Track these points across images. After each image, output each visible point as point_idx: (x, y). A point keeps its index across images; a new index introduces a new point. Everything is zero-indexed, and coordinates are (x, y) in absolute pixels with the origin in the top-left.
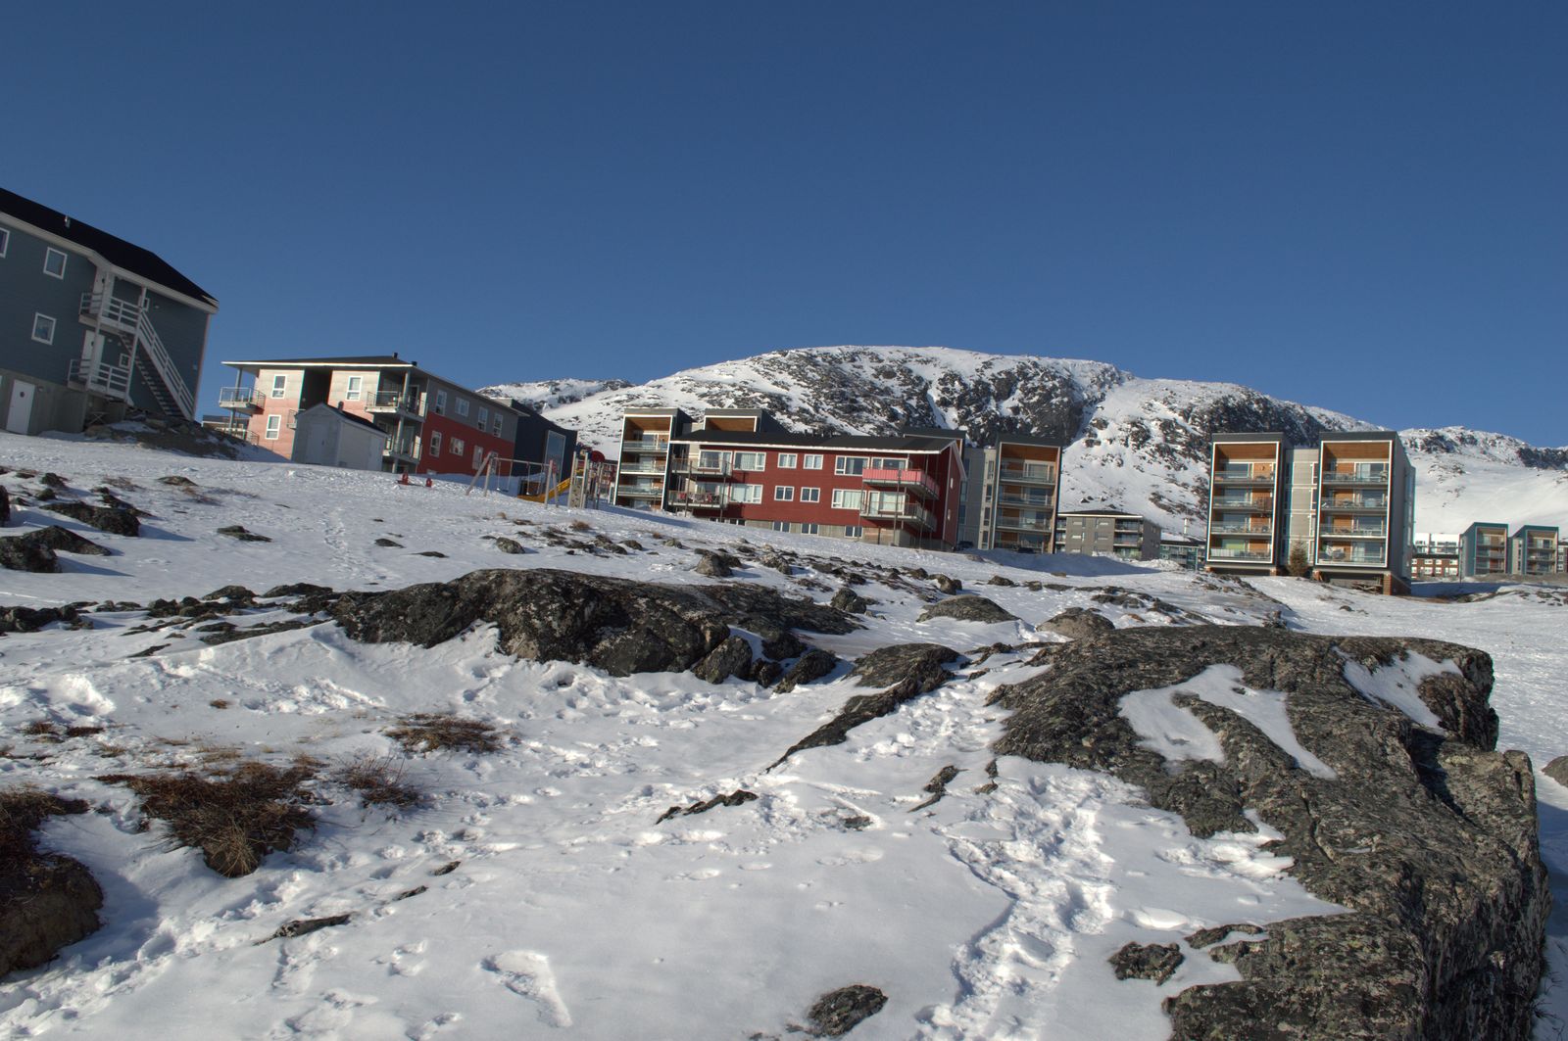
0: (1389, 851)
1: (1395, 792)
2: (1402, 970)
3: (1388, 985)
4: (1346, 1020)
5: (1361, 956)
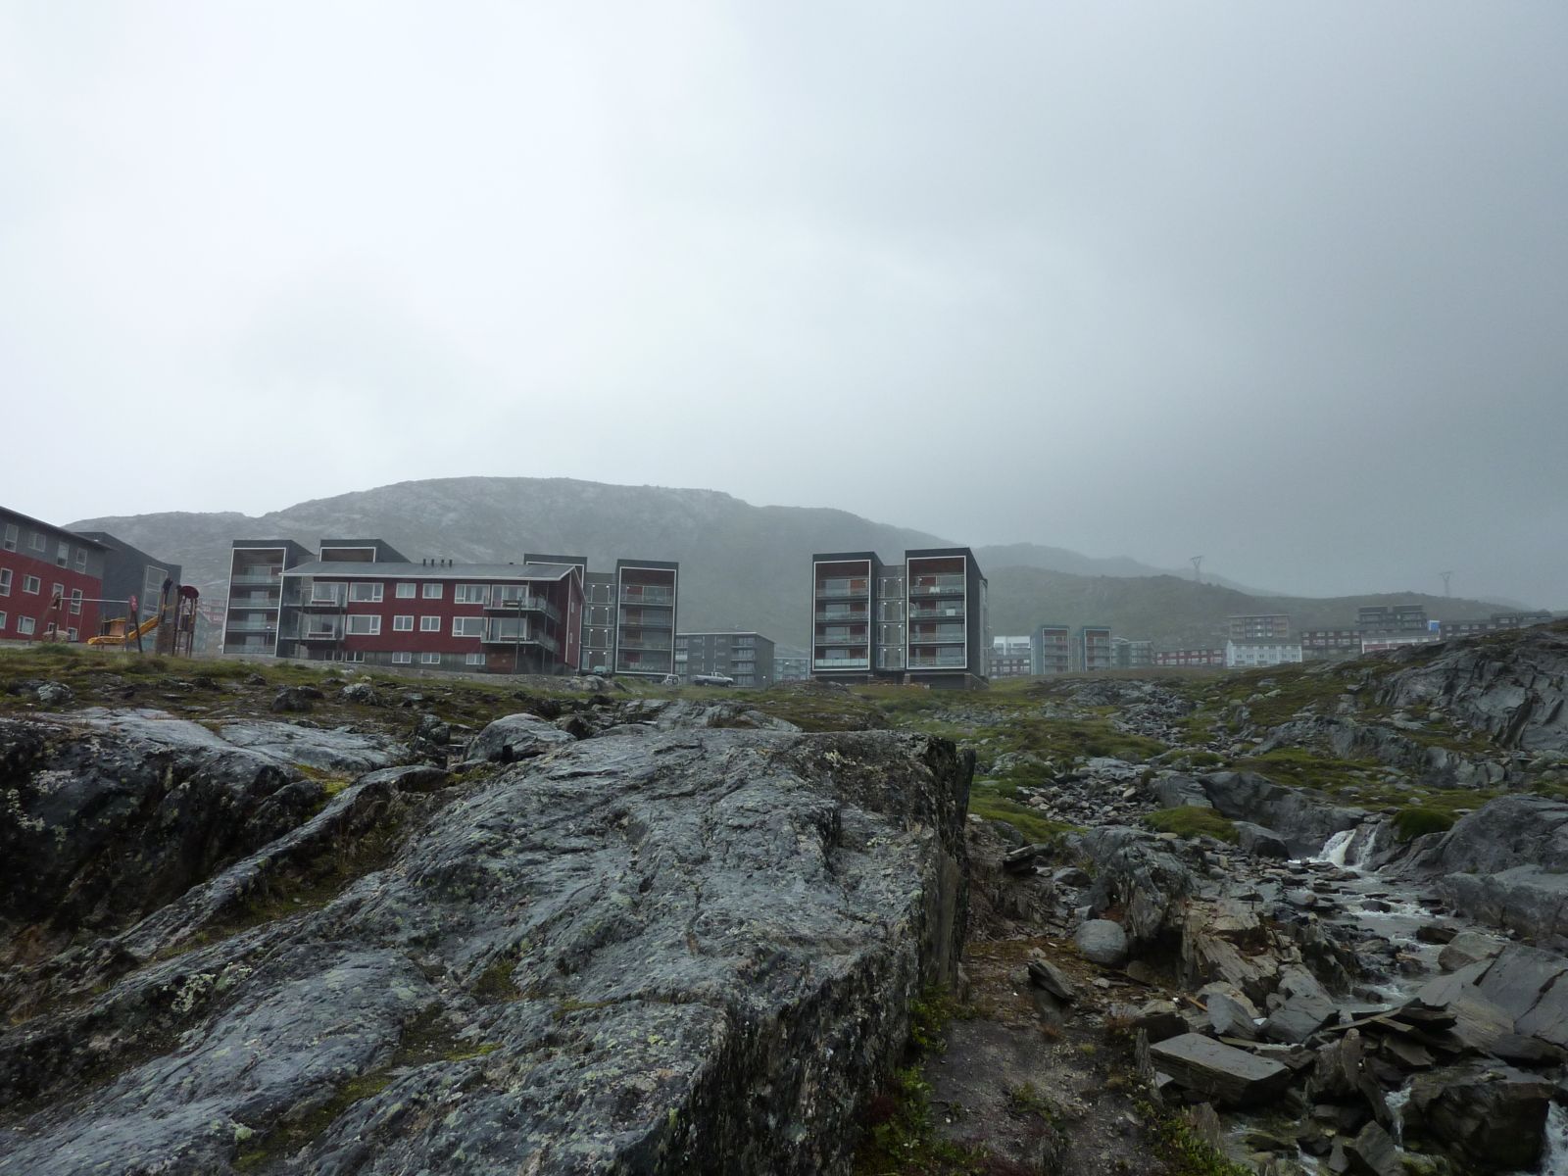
2: (685, 1061)
3: (660, 1078)
4: (595, 1122)
5: (653, 1051)
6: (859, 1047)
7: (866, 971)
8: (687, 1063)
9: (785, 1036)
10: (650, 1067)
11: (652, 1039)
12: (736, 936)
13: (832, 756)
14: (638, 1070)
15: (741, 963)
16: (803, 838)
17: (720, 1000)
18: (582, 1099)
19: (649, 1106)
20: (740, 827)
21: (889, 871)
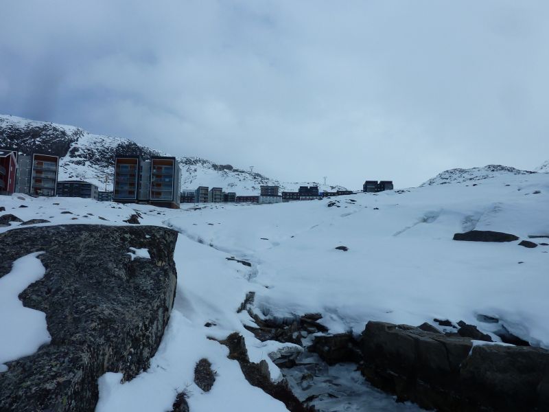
0: (95, 314)
1: (113, 287)
2: (69, 372)
3: (58, 382)
5: (54, 369)
6: (141, 353)
7: (144, 323)
9: (112, 353)
10: (54, 377)
11: (54, 364)
12: (89, 313)
13: (127, 236)
14: (48, 379)
15: (94, 324)
16: (117, 270)
17: (85, 342)
18: (21, 397)
19: (53, 397)
20: (90, 266)
21: (151, 281)
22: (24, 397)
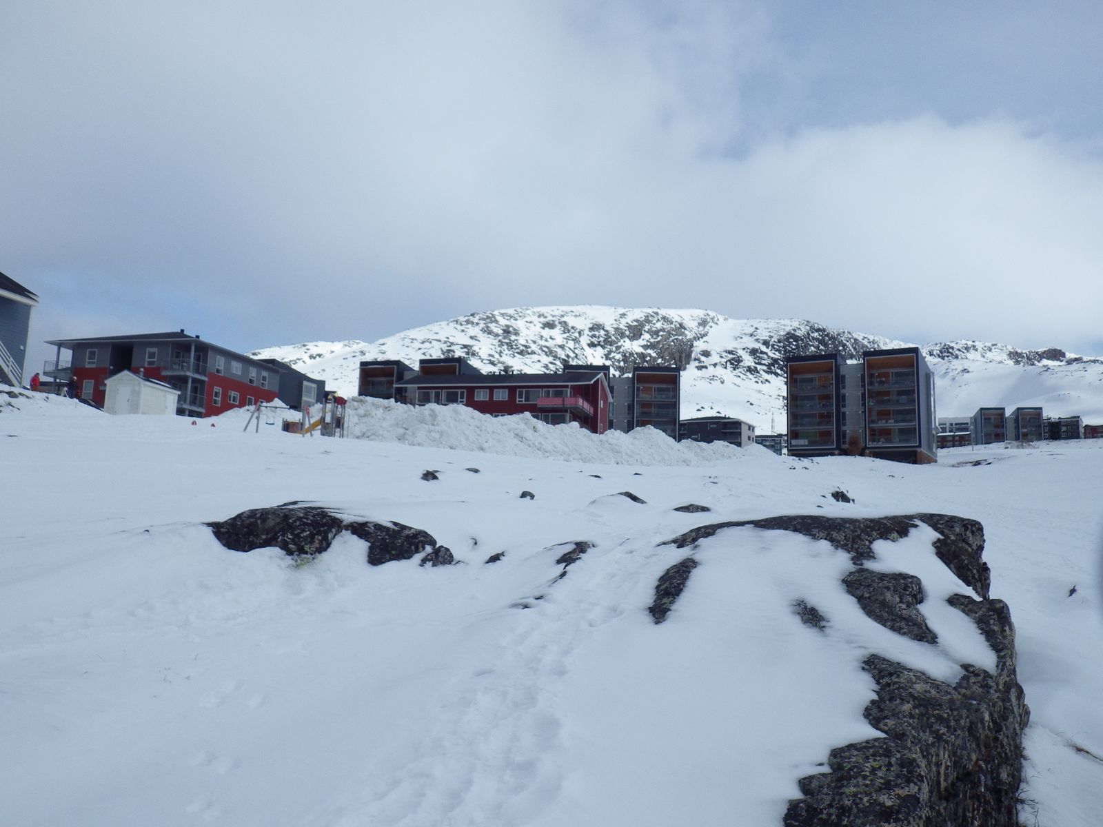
2: (909, 784)
3: (898, 795)
5: (880, 774)
8: (912, 785)
9: (949, 763)
10: (888, 786)
14: (880, 789)
15: (907, 707)
18: (849, 808)
22: (855, 810)
